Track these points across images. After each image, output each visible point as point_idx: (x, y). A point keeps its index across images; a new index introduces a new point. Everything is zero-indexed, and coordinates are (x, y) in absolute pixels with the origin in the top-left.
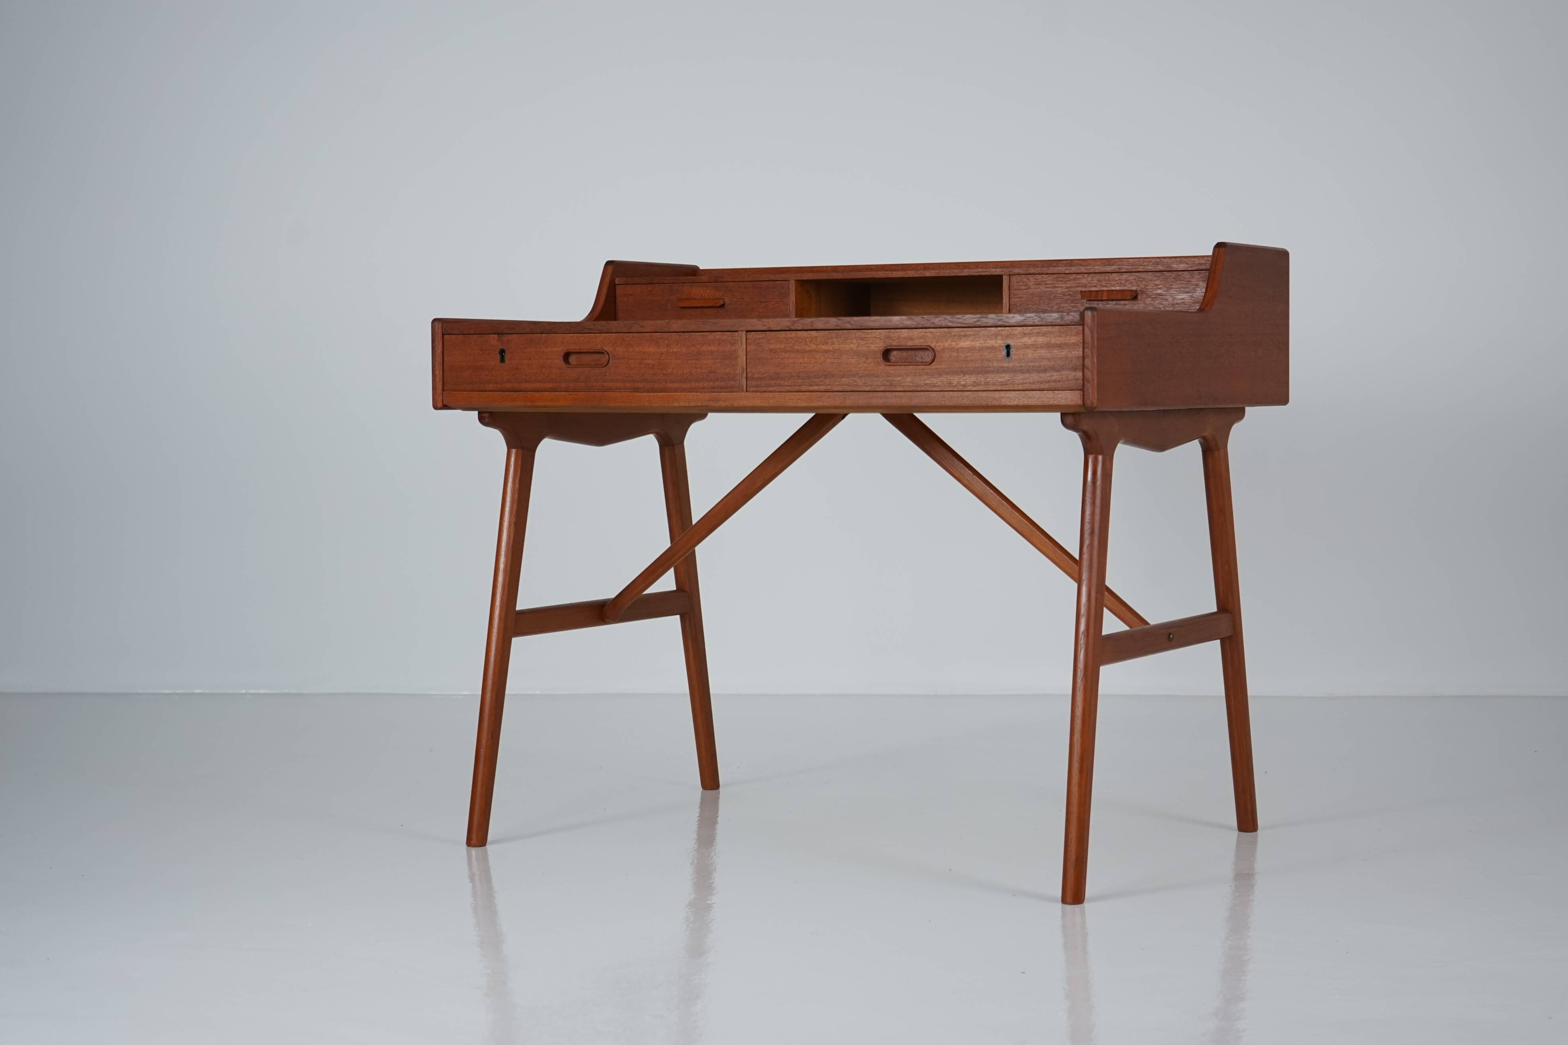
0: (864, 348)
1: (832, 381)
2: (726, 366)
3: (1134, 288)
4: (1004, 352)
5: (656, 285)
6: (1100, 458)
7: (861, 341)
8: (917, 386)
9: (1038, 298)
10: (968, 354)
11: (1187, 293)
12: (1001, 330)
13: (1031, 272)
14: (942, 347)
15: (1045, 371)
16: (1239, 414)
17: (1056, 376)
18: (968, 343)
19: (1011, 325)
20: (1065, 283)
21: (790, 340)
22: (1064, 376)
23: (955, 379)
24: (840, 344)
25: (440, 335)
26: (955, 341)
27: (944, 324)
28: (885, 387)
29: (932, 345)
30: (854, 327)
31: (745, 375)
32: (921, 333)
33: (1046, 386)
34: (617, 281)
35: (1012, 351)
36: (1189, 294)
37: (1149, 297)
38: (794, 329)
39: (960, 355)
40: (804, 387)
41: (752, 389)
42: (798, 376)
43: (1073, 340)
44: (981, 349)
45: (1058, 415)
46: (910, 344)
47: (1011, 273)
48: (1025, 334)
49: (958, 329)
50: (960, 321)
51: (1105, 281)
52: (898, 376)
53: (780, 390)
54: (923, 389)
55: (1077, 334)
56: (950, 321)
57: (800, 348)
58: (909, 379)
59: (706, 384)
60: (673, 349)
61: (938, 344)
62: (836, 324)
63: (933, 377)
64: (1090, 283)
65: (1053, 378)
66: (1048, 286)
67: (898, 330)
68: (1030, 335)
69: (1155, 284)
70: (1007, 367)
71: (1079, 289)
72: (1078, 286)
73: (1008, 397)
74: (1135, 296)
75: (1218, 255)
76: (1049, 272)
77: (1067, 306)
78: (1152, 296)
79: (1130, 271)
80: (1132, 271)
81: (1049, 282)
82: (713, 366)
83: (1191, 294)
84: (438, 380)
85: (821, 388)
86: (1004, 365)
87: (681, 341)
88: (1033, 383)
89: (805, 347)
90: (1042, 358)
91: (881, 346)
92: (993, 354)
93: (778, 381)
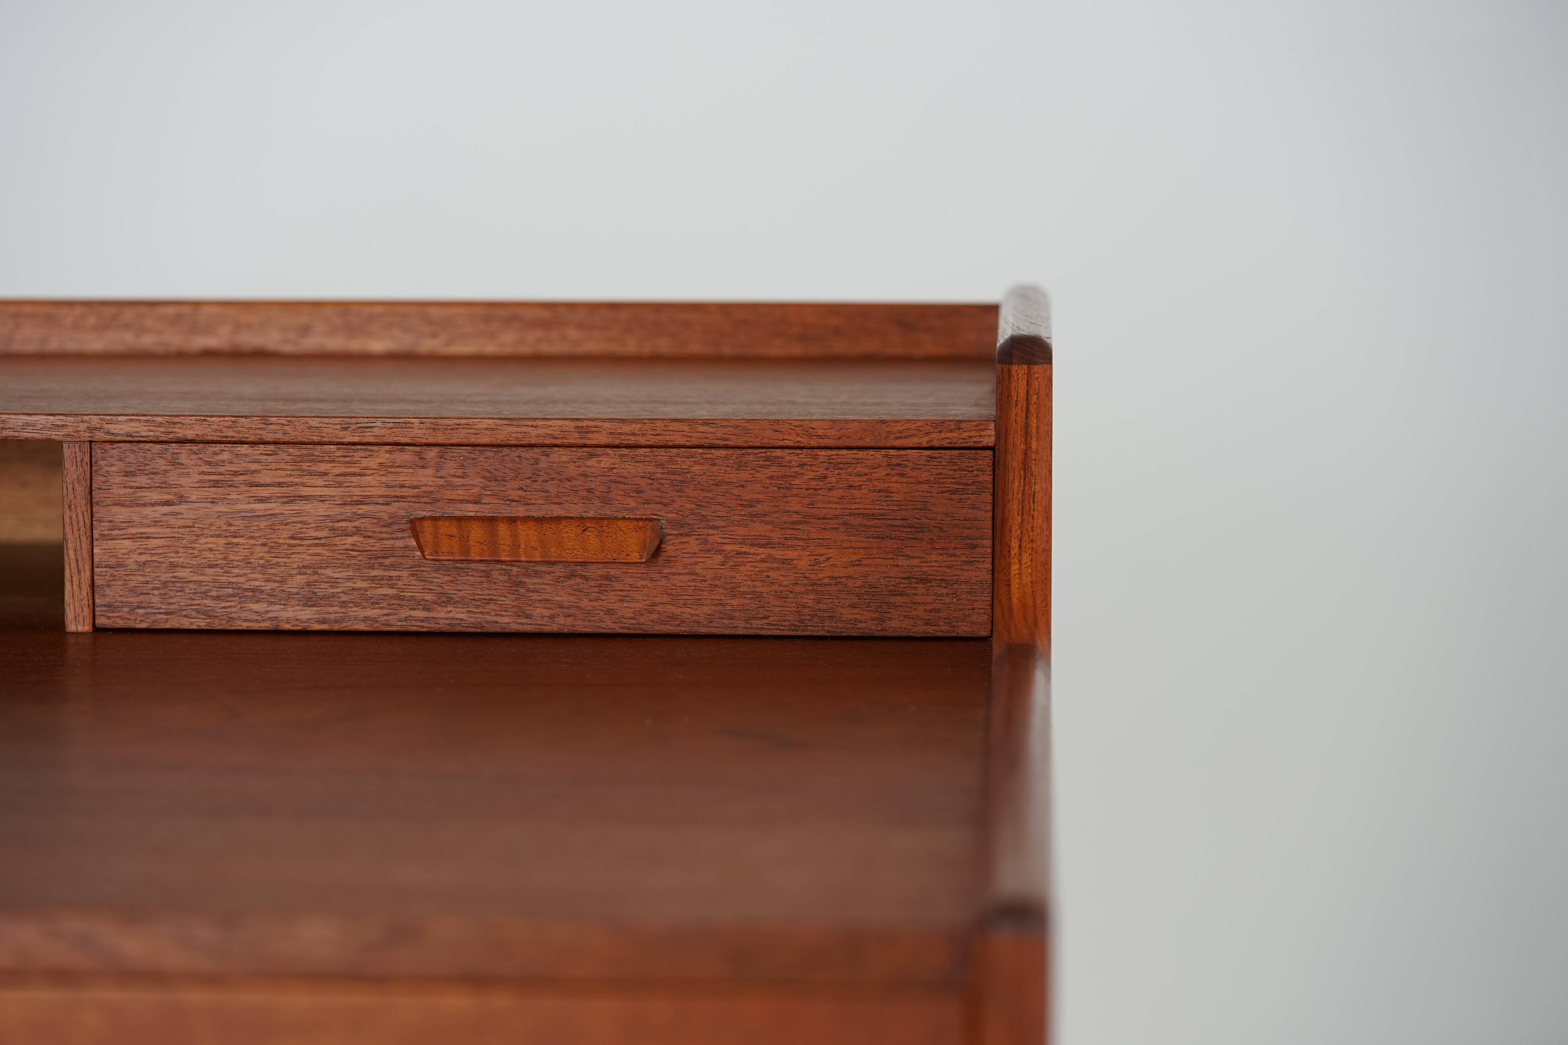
3: (646, 512)
9: (222, 541)
13: (190, 434)
20: (340, 485)
37: (710, 548)
47: (99, 435)
51: (515, 478)
64: (452, 487)
66: (264, 492)
69: (739, 498)
71: (398, 507)
72: (398, 499)
74: (656, 543)
75: (1022, 394)
76: (270, 437)
77: (349, 579)
78: (728, 548)
79: (632, 440)
80: (642, 441)
81: (265, 478)
83: (897, 544)
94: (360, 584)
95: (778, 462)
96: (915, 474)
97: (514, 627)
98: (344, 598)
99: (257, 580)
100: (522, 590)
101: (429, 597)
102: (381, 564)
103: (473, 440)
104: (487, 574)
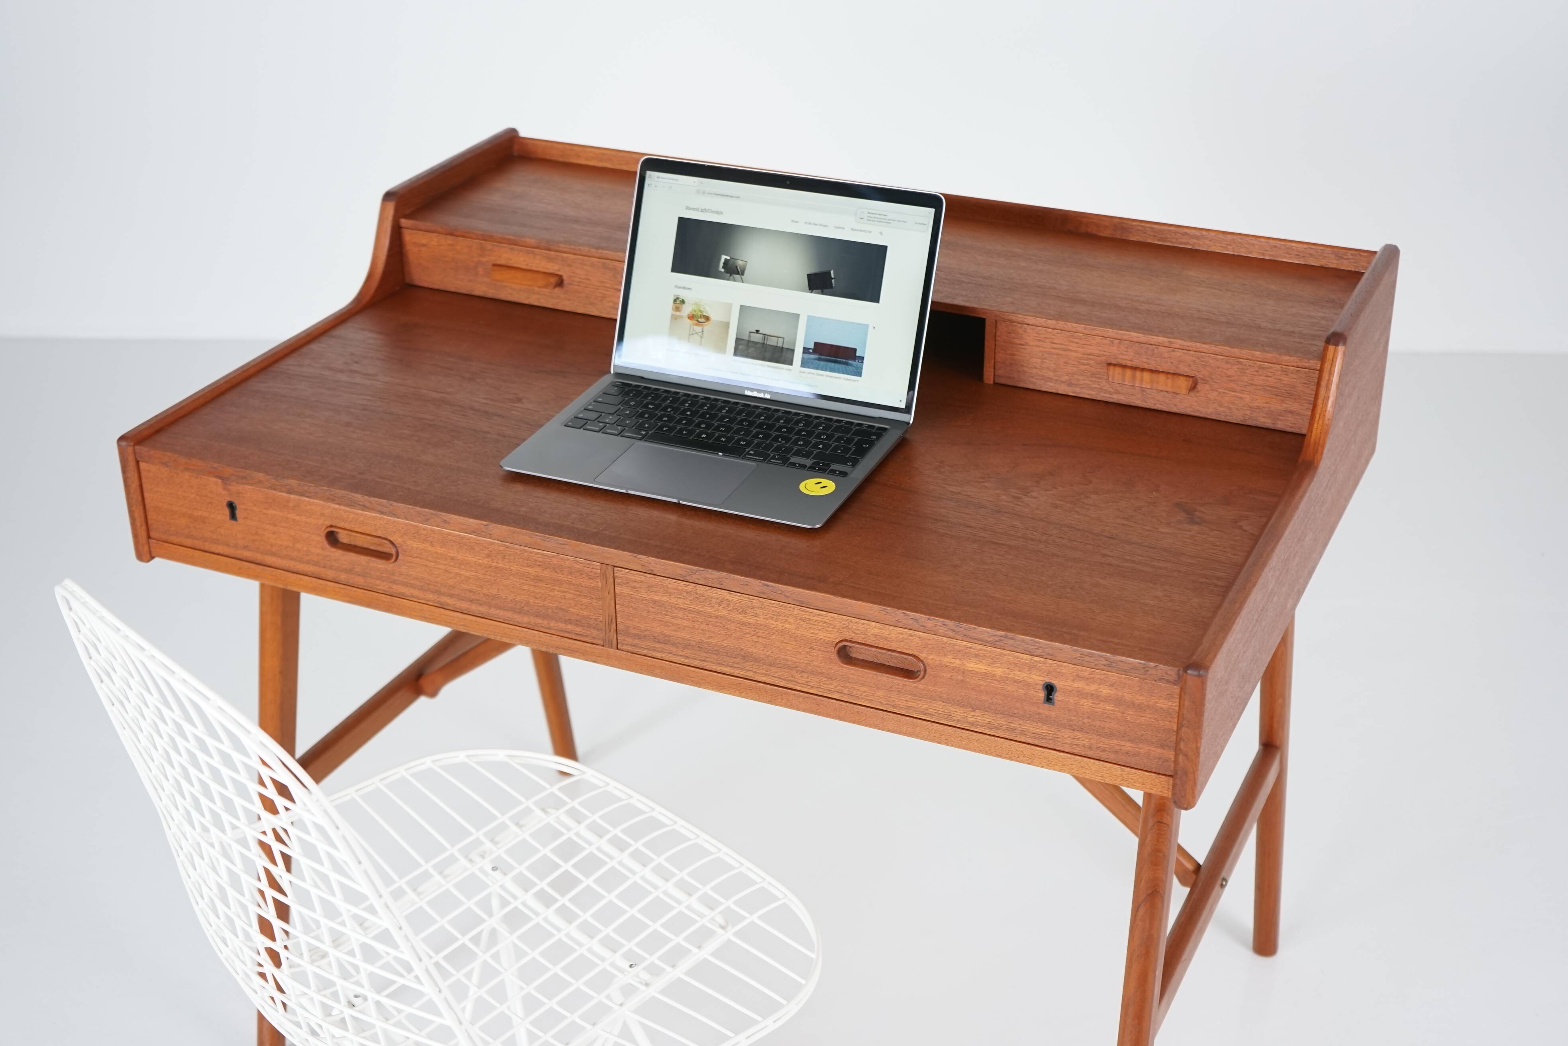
0: (805, 633)
1: (754, 667)
2: (584, 607)
3: (1192, 373)
4: (1042, 694)
5: (460, 238)
7: (802, 623)
8: (894, 707)
10: (981, 682)
11: (1276, 395)
12: (1039, 662)
13: (1031, 323)
14: (937, 662)
15: (1111, 735)
17: (1128, 746)
18: (981, 666)
19: (1057, 659)
20: (1083, 347)
21: (685, 594)
22: (1142, 751)
23: (958, 713)
24: (767, 619)
25: (133, 462)
26: (960, 659)
27: (940, 631)
28: (841, 695)
29: (922, 656)
30: (790, 601)
31: (614, 626)
32: (902, 634)
33: (1112, 757)
34: (404, 222)
35: (1057, 697)
36: (1278, 397)
37: (1216, 390)
38: (691, 581)
39: (968, 680)
40: (709, 664)
41: (625, 647)
42: (699, 647)
43: (1163, 704)
44: (1004, 679)
46: (883, 645)
47: (999, 319)
48: (1079, 678)
49: (965, 643)
50: (969, 633)
51: (1145, 354)
52: (863, 685)
53: (671, 659)
55: (1170, 697)
56: (953, 630)
57: (701, 609)
58: (880, 693)
60: (497, 563)
61: (931, 657)
62: (758, 590)
63: (920, 700)
64: (1123, 354)
65: (1124, 748)
67: (863, 621)
68: (1090, 680)
69: (1226, 373)
70: (1046, 716)
71: (1103, 358)
72: (1103, 355)
73: (1045, 757)
74: (1193, 385)
75: (1331, 357)
76: (1058, 328)
77: (1084, 380)
78: (1220, 390)
79: (1188, 348)
80: (1191, 349)
82: (563, 601)
83: (1283, 398)
84: (139, 524)
85: (736, 672)
86: (1041, 711)
87: (510, 555)
88: (1090, 748)
89: (710, 610)
90: (1107, 717)
91: (835, 637)
92: (1023, 692)
93: (668, 647)
94: (1089, 383)
95: (1240, 363)
96: (1292, 375)
97: (1141, 405)
98: (1082, 386)
99: (1051, 375)
100: (1145, 393)
101: (1112, 390)
102: (1095, 377)
103: (1131, 339)
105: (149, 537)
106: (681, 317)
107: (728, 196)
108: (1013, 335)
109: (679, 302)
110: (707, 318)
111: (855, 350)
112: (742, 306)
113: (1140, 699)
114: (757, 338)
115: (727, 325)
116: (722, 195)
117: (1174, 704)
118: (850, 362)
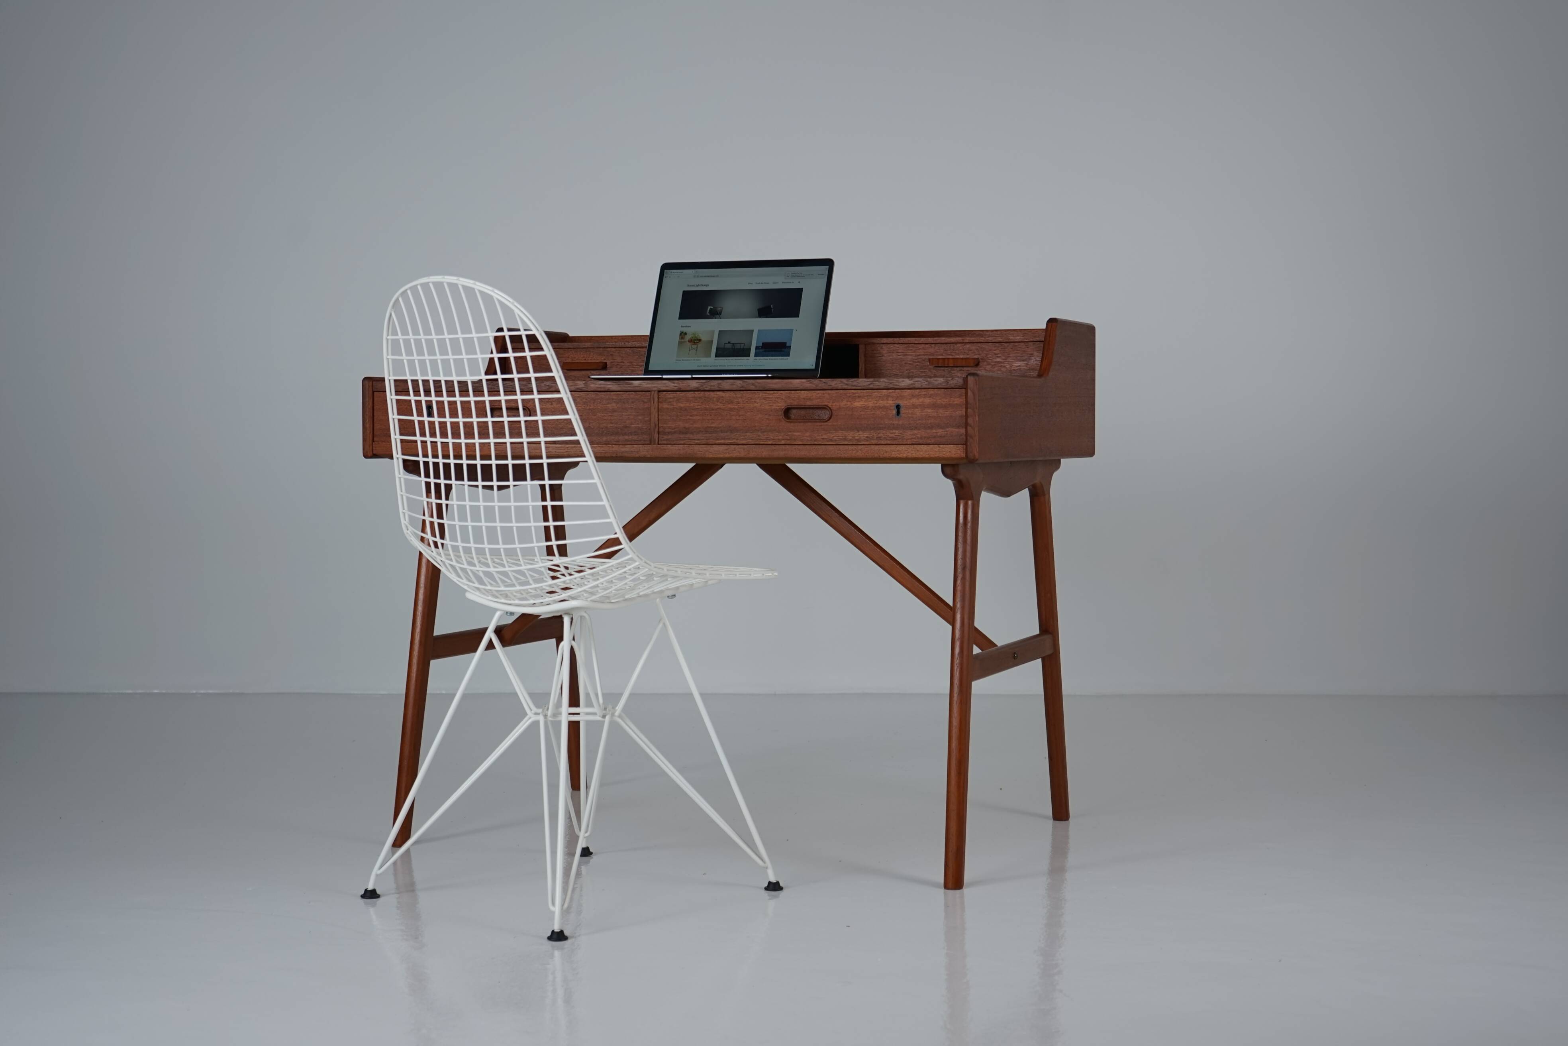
0: (767, 407)
1: (737, 436)
2: (640, 422)
3: (976, 357)
4: (895, 412)
6: (970, 502)
7: (764, 401)
8: (815, 440)
9: (891, 364)
10: (862, 413)
11: (1023, 361)
12: (892, 392)
13: (884, 342)
14: (838, 407)
15: (931, 428)
16: (1057, 465)
17: (941, 432)
18: (861, 403)
19: (901, 388)
20: (915, 352)
21: (699, 399)
22: (948, 433)
23: (850, 435)
24: (744, 403)
25: (371, 392)
26: (850, 402)
27: (840, 387)
28: (786, 441)
29: (830, 405)
30: (757, 389)
31: (656, 430)
32: (819, 394)
33: (933, 441)
35: (902, 410)
36: (1024, 362)
37: (989, 364)
38: (702, 389)
39: (855, 413)
40: (711, 440)
41: (663, 442)
42: (706, 431)
43: (957, 401)
44: (874, 409)
45: (939, 466)
46: (809, 403)
47: (866, 343)
48: (913, 396)
49: (852, 391)
50: (854, 384)
51: (950, 350)
52: (798, 431)
53: (689, 443)
54: (820, 443)
55: (960, 396)
56: (846, 384)
57: (708, 407)
58: (807, 434)
59: (621, 438)
61: (834, 404)
62: (740, 386)
63: (829, 433)
64: (937, 352)
65: (939, 434)
66: (899, 354)
67: (798, 392)
68: (918, 396)
69: (995, 353)
70: (897, 424)
71: (927, 357)
72: (926, 355)
73: (898, 450)
74: (977, 363)
75: (1051, 329)
76: (900, 342)
77: (916, 372)
78: (992, 364)
79: (973, 342)
80: (975, 341)
81: (900, 351)
82: (627, 421)
83: (1026, 362)
84: (368, 432)
85: (727, 442)
86: (894, 422)
87: (598, 399)
88: (921, 438)
89: (712, 405)
90: (929, 417)
91: (782, 405)
92: (884, 413)
93: (687, 436)
94: (919, 373)
96: (1031, 347)
99: (898, 373)
102: (923, 368)
104: (944, 370)
105: (373, 441)
106: (685, 342)
107: (711, 276)
108: (875, 352)
109: (683, 335)
110: (700, 340)
111: (786, 343)
112: (720, 331)
113: (945, 401)
114: (729, 346)
115: (712, 342)
116: (709, 276)
117: (963, 399)
118: (783, 350)
